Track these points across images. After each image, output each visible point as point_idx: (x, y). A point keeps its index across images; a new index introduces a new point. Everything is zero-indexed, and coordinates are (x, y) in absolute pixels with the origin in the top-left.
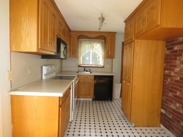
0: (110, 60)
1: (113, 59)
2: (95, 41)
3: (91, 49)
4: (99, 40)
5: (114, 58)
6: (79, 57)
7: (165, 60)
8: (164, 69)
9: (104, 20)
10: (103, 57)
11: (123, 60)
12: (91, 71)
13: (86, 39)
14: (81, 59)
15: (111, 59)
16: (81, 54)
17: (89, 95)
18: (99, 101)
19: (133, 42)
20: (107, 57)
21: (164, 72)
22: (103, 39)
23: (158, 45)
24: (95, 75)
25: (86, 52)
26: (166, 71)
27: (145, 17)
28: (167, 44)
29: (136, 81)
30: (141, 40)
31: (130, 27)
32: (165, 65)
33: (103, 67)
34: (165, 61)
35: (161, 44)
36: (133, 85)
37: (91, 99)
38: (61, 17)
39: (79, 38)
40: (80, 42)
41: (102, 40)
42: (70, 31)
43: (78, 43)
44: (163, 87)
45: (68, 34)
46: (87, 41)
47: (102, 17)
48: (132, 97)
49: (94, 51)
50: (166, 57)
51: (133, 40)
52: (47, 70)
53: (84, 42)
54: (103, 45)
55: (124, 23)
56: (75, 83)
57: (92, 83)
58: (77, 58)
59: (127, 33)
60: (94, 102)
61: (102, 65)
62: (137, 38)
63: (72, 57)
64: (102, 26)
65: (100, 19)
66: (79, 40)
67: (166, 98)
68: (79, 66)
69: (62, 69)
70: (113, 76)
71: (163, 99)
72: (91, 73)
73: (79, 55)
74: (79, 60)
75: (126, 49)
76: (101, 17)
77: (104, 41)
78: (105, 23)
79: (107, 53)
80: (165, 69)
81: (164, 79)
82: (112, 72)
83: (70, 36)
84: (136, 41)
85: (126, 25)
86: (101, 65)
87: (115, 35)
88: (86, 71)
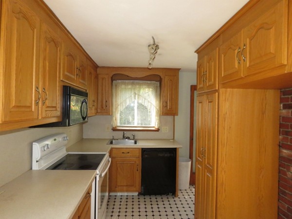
0: (170, 118)
1: (176, 117)
2: (142, 84)
3: (135, 98)
4: (149, 82)
5: (177, 115)
6: (114, 114)
7: (280, 127)
8: (279, 146)
9: (158, 48)
10: (157, 113)
11: (193, 117)
12: (136, 138)
13: (127, 81)
14: (118, 116)
15: (173, 117)
16: (116, 108)
17: (132, 186)
18: (152, 197)
19: (217, 93)
20: (165, 114)
21: (280, 152)
22: (157, 81)
23: (266, 98)
24: (142, 149)
25: (126, 103)
26: (285, 151)
27: (245, 46)
28: (282, 96)
29: (225, 172)
30: (231, 89)
31: (209, 63)
32: (281, 137)
33: (158, 130)
34: (280, 130)
35: (271, 96)
36: (219, 179)
37: (136, 194)
38: (75, 44)
39: (113, 78)
40: (116, 86)
41: (154, 82)
42: (95, 66)
43: (112, 88)
44: (279, 181)
45: (90, 73)
46: (128, 84)
47: (154, 44)
48: (218, 206)
49: (140, 102)
50: (282, 122)
51: (217, 89)
52: (42, 151)
53: (123, 86)
54: (156, 92)
55: (196, 53)
56: (100, 176)
57: (137, 162)
58: (110, 115)
59: (202, 74)
60: (142, 198)
61: (157, 127)
62: (225, 85)
63: (100, 114)
64: (155, 60)
65: (151, 47)
66: (114, 82)
67: (287, 206)
68: (114, 129)
69: (82, 135)
70: (176, 148)
71: (280, 208)
72: (136, 143)
73: (114, 110)
74: (114, 118)
75: (200, 104)
76: (152, 42)
77: (159, 83)
78: (160, 54)
79: (163, 106)
80: (281, 146)
81: (280, 166)
82: (174, 139)
83: (97, 77)
84: (222, 90)
85: (199, 58)
86: (154, 127)
87: (178, 73)
88: (127, 138)
